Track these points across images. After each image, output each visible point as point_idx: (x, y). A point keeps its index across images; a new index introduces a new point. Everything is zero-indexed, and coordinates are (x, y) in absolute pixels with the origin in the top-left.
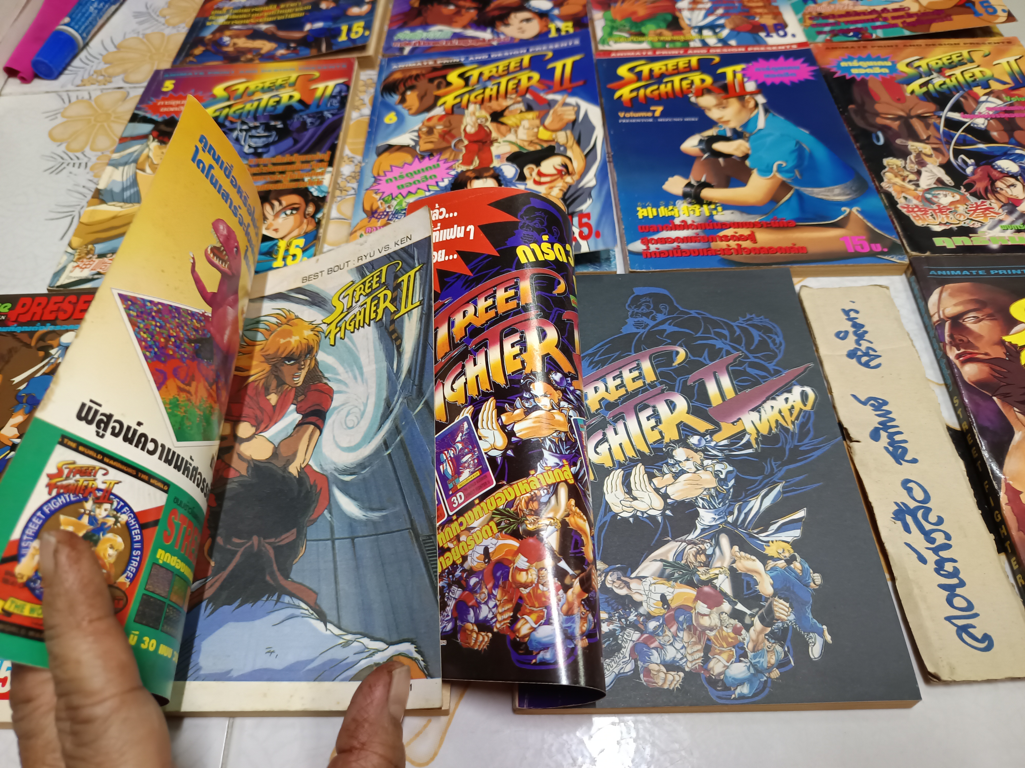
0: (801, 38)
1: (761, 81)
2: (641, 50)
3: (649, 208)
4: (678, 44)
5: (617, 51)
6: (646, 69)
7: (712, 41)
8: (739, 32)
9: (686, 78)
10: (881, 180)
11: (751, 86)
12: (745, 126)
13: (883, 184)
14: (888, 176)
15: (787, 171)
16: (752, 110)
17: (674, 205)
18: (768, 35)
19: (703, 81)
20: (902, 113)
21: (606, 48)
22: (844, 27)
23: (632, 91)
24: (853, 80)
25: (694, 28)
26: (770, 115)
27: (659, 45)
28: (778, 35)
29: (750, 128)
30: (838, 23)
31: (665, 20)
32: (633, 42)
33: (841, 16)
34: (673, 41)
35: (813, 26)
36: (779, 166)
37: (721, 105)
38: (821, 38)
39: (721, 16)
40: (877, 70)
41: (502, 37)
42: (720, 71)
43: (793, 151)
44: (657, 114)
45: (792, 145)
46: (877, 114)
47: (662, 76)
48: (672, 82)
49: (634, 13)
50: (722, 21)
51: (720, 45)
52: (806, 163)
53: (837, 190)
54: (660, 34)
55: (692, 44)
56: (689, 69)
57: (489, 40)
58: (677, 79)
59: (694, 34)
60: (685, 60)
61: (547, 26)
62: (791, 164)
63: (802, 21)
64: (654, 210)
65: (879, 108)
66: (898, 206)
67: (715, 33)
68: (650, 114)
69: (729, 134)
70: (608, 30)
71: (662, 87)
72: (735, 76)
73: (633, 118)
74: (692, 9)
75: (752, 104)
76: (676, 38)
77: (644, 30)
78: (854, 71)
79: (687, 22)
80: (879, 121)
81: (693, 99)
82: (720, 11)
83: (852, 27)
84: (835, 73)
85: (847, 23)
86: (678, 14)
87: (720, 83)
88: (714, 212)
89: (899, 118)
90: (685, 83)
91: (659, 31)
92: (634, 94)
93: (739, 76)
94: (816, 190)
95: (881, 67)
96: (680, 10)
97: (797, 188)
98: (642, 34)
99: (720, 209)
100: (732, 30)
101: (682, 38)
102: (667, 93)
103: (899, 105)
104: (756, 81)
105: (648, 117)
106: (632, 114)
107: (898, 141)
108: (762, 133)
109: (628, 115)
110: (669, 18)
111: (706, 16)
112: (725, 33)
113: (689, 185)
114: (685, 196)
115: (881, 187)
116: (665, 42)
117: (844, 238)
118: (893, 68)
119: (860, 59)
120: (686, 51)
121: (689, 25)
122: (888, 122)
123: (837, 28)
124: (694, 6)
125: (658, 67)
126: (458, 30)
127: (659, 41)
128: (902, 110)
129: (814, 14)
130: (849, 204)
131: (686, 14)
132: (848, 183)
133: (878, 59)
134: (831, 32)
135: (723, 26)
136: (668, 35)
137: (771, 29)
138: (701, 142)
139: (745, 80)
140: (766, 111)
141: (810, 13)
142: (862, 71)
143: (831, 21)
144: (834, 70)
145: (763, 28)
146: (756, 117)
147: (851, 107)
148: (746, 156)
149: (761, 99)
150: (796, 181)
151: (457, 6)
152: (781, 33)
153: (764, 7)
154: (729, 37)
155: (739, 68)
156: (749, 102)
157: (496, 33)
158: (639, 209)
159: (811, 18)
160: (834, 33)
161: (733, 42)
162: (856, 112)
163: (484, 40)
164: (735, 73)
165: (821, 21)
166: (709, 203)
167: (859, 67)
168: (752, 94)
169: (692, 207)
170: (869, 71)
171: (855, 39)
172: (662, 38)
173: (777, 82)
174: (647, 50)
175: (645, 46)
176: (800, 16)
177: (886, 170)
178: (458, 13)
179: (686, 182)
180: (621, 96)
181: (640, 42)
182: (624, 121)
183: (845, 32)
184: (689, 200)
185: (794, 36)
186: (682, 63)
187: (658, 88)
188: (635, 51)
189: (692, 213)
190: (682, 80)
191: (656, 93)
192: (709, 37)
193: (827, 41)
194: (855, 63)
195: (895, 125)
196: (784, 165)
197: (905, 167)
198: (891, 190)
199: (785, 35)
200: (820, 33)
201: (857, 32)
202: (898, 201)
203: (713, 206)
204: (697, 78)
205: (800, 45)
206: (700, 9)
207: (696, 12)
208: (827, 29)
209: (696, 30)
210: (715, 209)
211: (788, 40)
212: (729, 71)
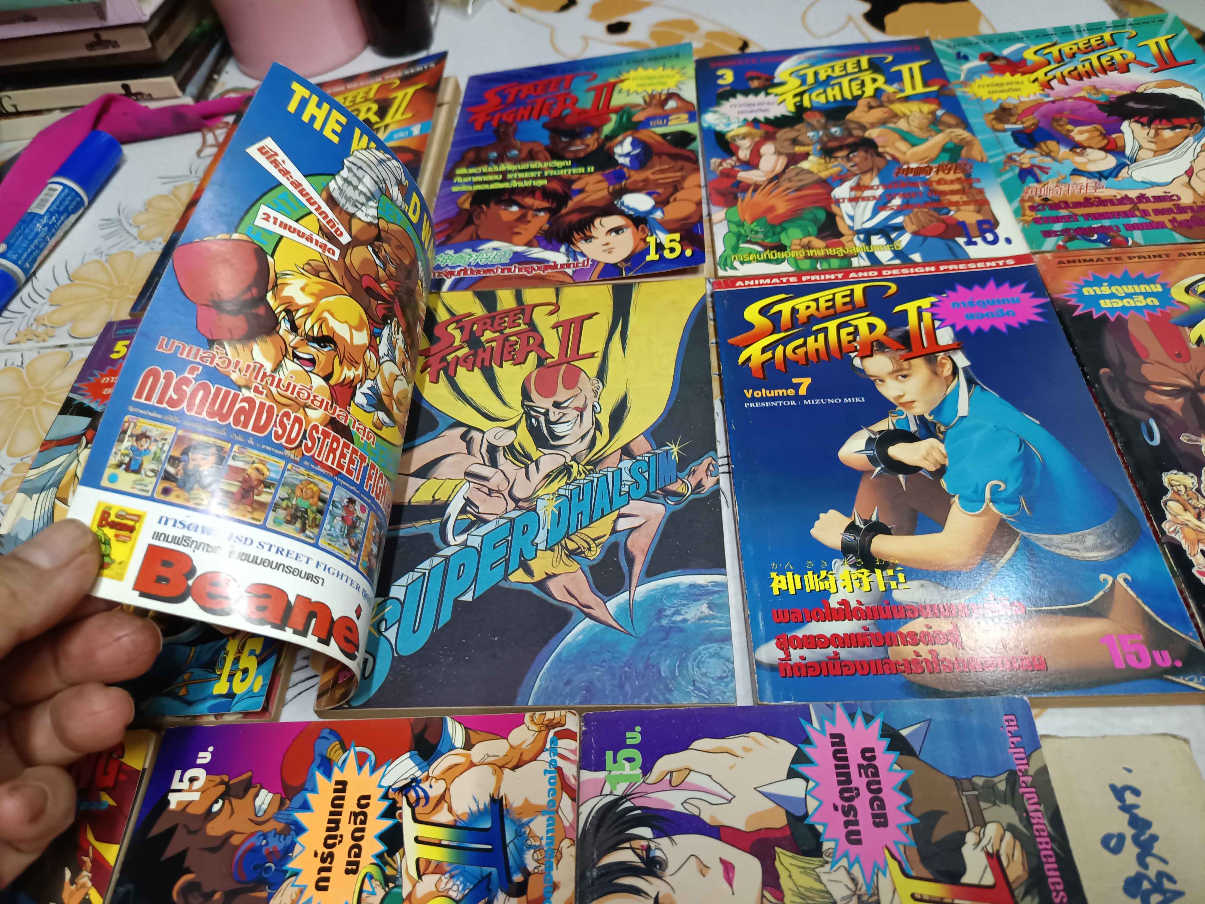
0: (1020, 247)
1: (959, 327)
2: (779, 276)
3: (789, 574)
4: (835, 263)
5: (743, 279)
6: (786, 308)
7: (885, 256)
8: (926, 237)
9: (846, 324)
10: (1161, 517)
11: (945, 336)
12: (937, 411)
13: (1165, 526)
14: (1172, 508)
15: (1008, 501)
16: (948, 382)
17: (829, 569)
18: (970, 243)
19: (872, 327)
20: (1185, 382)
21: (730, 273)
22: (1083, 223)
23: (764, 350)
24: (1104, 319)
25: (858, 232)
26: (976, 390)
27: (806, 265)
28: (985, 240)
29: (945, 416)
30: (1074, 218)
31: (815, 221)
32: (768, 261)
33: (1077, 205)
34: (827, 257)
35: (1037, 221)
36: (995, 490)
37: (901, 374)
38: (1050, 243)
39: (899, 211)
40: (1140, 301)
41: (581, 259)
42: (898, 309)
43: (1016, 460)
44: (802, 391)
45: (1012, 449)
46: (1146, 385)
47: (812, 320)
48: (825, 330)
49: (771, 209)
50: (899, 220)
51: (897, 262)
52: (1037, 482)
53: (1090, 540)
54: (808, 247)
55: (856, 262)
56: (852, 308)
57: (562, 266)
58: (832, 325)
59: (858, 244)
60: (845, 290)
61: (644, 240)
62: (1013, 486)
63: (1019, 213)
64: (797, 577)
65: (1149, 372)
66: (1194, 571)
67: (890, 241)
68: (791, 392)
69: (913, 428)
70: (733, 240)
71: (811, 340)
72: (920, 319)
73: (767, 399)
74: (854, 200)
75: (947, 370)
76: (831, 251)
77: (784, 240)
78: (1105, 304)
79: (849, 222)
80: (1151, 398)
81: (857, 362)
82: (897, 202)
83: (1096, 224)
84: (1076, 307)
85: (1087, 217)
86: (834, 208)
87: (898, 332)
88: (893, 584)
89: (1182, 391)
90: (844, 332)
91: (805, 241)
92: (769, 355)
93: (927, 316)
94: (1056, 538)
95: (1146, 295)
96: (837, 202)
97: (1026, 534)
98: (782, 248)
99: (901, 577)
100: (915, 234)
101: (840, 251)
102: (817, 350)
103: (1180, 366)
104: (953, 326)
105: (788, 398)
106: (764, 393)
107: (1184, 438)
108: (965, 423)
109: (758, 394)
110: (822, 215)
111: (876, 212)
112: (904, 240)
113: (852, 528)
114: (847, 550)
115: (1163, 532)
116: (815, 259)
117: (1107, 639)
118: (1165, 296)
119: (1112, 282)
120: (846, 276)
121: (851, 228)
122: (1164, 400)
123: (1074, 225)
124: (859, 194)
125: (802, 303)
126: (520, 249)
127: (806, 257)
128: (1186, 376)
129: (1038, 200)
130: (1111, 567)
131: (846, 208)
132: (1107, 523)
133: (1141, 280)
134: (1065, 232)
135: (900, 228)
136: (820, 247)
137: (974, 230)
138: (870, 441)
139: (937, 323)
140: (970, 382)
141: (1031, 199)
142: (1118, 303)
143: (1063, 212)
144: (1073, 302)
145: (962, 228)
146: (956, 393)
147: (1103, 371)
148: (941, 471)
149: (961, 360)
150: (1021, 519)
151: (521, 206)
152: (990, 237)
153: (962, 192)
154: (911, 247)
155: (925, 303)
156: (943, 365)
157: (572, 254)
158: (773, 575)
159: (1032, 208)
160: (1070, 235)
161: (917, 257)
162: (1111, 380)
163: (555, 266)
164: (920, 310)
165: (1048, 213)
166: (884, 566)
167: (1112, 296)
168: (946, 349)
169: (855, 573)
170: (1126, 302)
171: (1102, 245)
172: (810, 253)
173: (986, 328)
174: (788, 275)
175: (785, 267)
176: (1016, 204)
177: (1169, 495)
178: (522, 219)
179: (847, 521)
180: (749, 358)
181: (779, 262)
182: (752, 405)
183: (1085, 233)
184: (853, 559)
185: (1008, 241)
186: (840, 295)
187: (804, 344)
188: (771, 276)
189: (856, 584)
190: (839, 327)
191: (801, 351)
192: (881, 248)
193: (1059, 247)
194: (1105, 290)
195: (1176, 404)
196: (1003, 486)
197: (1198, 490)
198: (1179, 537)
199: (995, 241)
200: (1048, 234)
201: (1103, 231)
202: (1193, 559)
203: (890, 572)
204: (862, 322)
205: (1018, 258)
206: (868, 199)
207: (862, 204)
208: (1058, 227)
209: (862, 236)
210: (895, 578)
211: (1000, 250)
212: (911, 307)
